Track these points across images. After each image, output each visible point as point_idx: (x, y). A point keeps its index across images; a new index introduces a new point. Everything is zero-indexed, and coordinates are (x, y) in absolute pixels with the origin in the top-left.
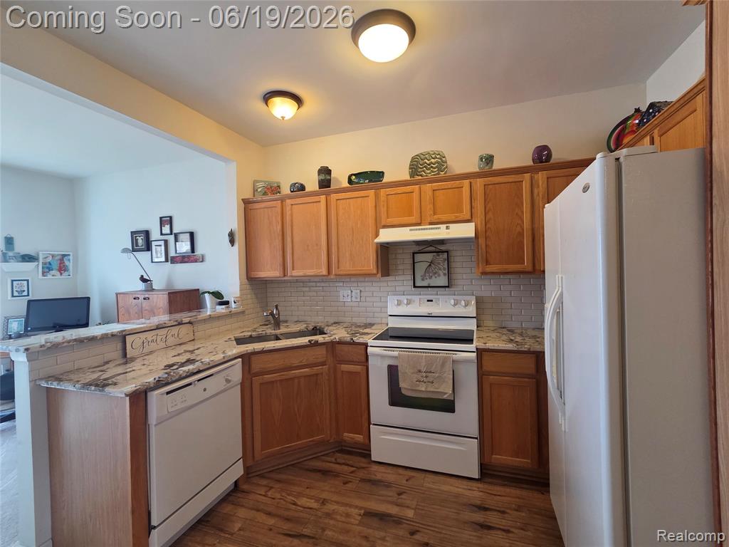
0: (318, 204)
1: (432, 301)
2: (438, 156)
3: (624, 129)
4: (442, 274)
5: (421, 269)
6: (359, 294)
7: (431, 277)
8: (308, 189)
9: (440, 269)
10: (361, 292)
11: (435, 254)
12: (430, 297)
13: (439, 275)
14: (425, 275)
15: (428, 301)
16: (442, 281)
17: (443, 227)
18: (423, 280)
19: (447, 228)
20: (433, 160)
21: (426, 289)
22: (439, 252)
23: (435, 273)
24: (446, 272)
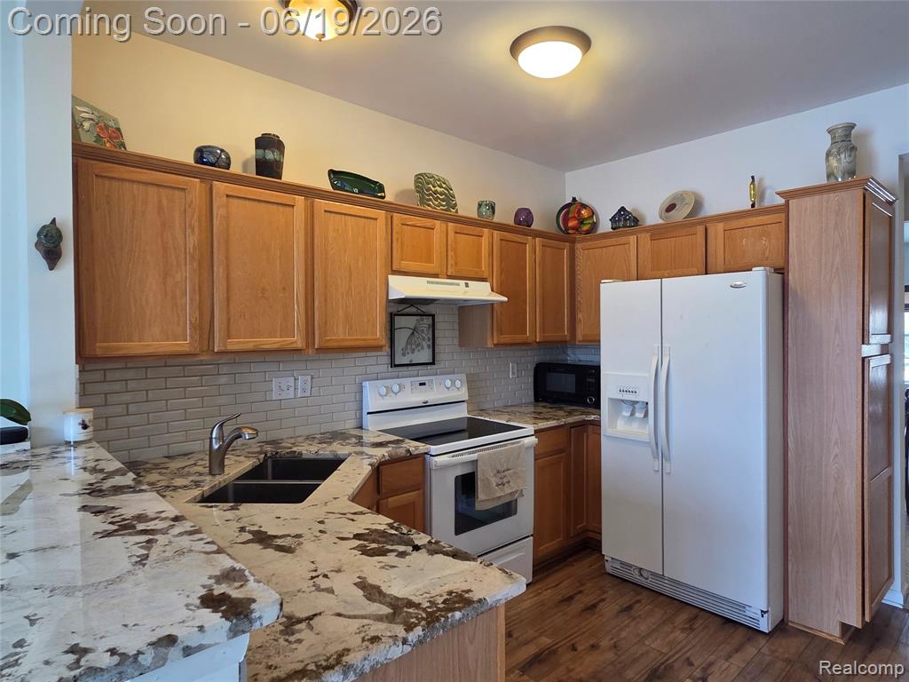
0: (288, 209)
1: (424, 384)
2: (444, 186)
3: (567, 213)
4: (425, 346)
5: (401, 338)
6: (309, 383)
7: (413, 351)
8: (236, 168)
9: (424, 339)
10: (312, 378)
11: (419, 317)
12: (422, 379)
13: (422, 348)
14: (406, 348)
15: (421, 384)
16: (424, 356)
17: (462, 283)
18: (404, 355)
19: (467, 285)
20: (438, 188)
21: (405, 368)
22: (424, 315)
23: (418, 345)
24: (430, 343)
